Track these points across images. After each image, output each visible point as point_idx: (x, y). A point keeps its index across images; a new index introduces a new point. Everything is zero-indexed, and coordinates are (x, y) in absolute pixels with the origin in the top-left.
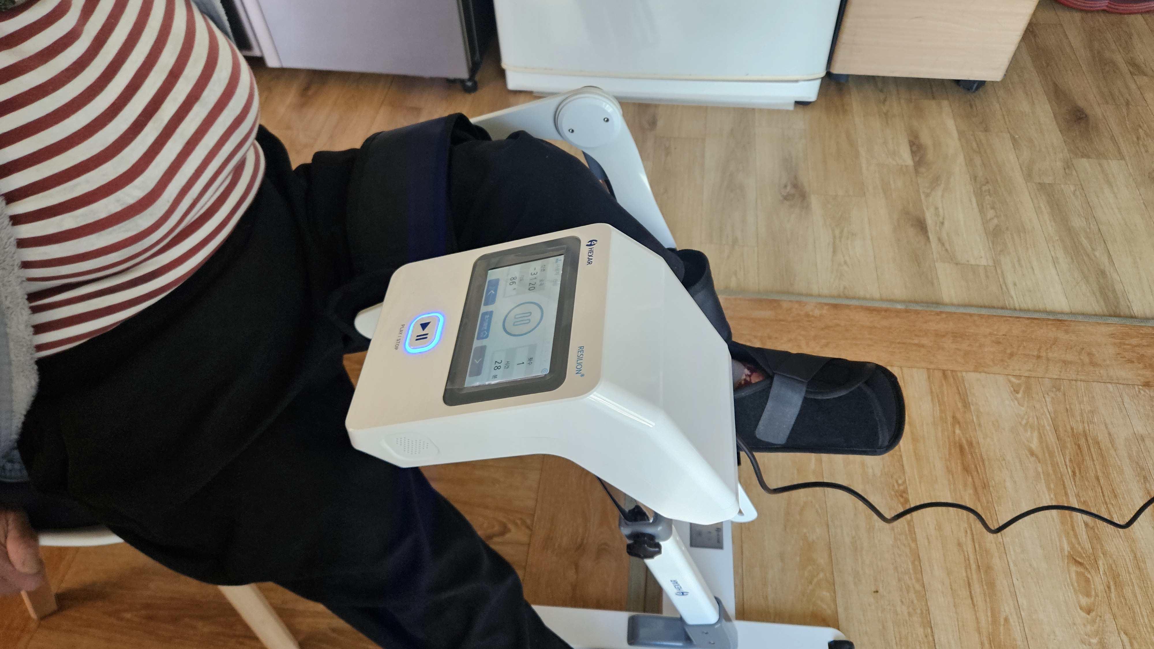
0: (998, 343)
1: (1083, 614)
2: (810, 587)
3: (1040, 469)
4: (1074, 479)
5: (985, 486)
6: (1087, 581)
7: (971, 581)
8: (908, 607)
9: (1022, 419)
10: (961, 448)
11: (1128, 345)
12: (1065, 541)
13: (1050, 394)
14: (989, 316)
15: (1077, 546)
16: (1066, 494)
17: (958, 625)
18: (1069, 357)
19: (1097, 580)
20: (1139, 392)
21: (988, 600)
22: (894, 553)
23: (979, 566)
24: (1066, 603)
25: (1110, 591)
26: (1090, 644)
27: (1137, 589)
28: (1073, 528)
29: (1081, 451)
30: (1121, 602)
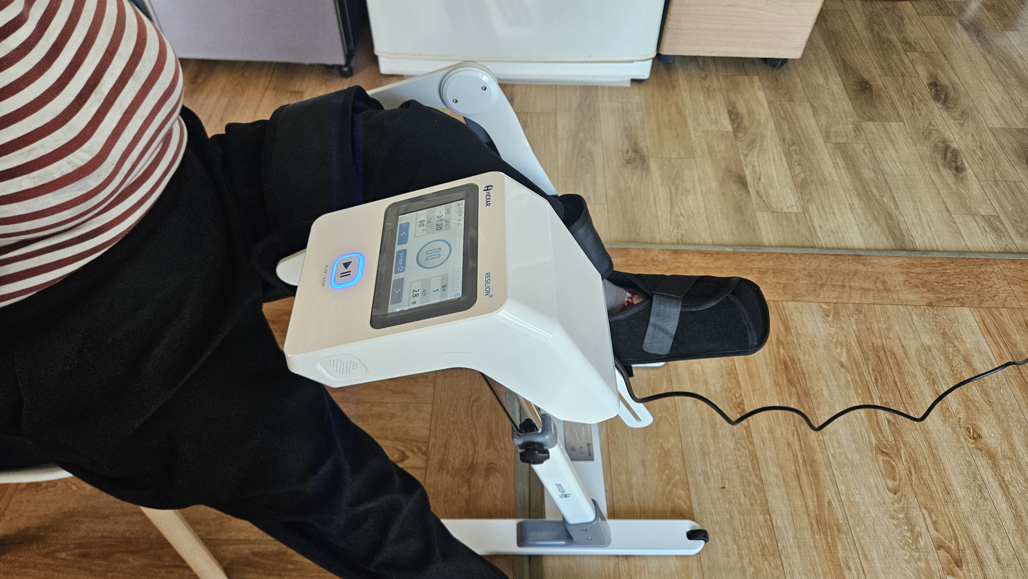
0: (811, 276)
1: (891, 495)
2: (669, 488)
3: (849, 378)
4: (877, 385)
5: (807, 395)
6: (893, 467)
7: (799, 474)
8: (750, 499)
9: (833, 338)
10: (786, 365)
11: (913, 273)
12: (872, 436)
13: (854, 316)
14: (802, 255)
15: (882, 439)
16: (871, 397)
17: (791, 511)
18: (868, 285)
19: (900, 466)
20: (925, 311)
21: (814, 488)
22: (736, 455)
23: (805, 461)
24: (876, 486)
25: (911, 475)
26: (898, 519)
27: (932, 471)
28: (878, 424)
29: (881, 362)
30: (920, 482)
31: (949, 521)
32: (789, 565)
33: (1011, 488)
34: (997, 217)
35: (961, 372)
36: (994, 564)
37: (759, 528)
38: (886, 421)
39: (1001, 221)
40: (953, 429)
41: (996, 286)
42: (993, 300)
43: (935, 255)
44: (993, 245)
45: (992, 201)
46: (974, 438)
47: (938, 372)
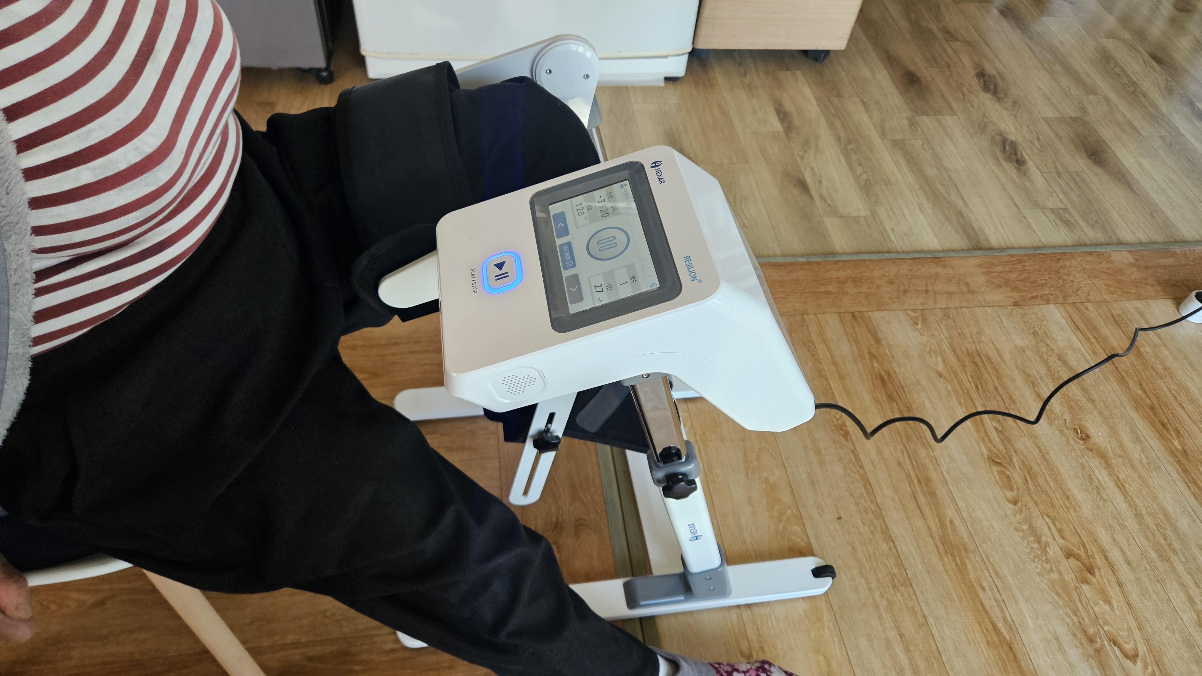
0: (891, 283)
1: (1012, 506)
2: (782, 525)
3: (949, 388)
4: (978, 393)
6: (1008, 477)
7: (916, 494)
8: (870, 527)
9: (926, 346)
10: (882, 380)
11: (995, 272)
12: (983, 447)
13: (943, 321)
14: (879, 261)
15: (993, 449)
16: (975, 406)
17: (914, 534)
18: (952, 288)
19: (1016, 475)
20: (1012, 311)
21: (933, 508)
22: (847, 482)
23: (920, 481)
24: (996, 499)
25: (1028, 483)
26: (1022, 531)
27: (1048, 477)
28: (986, 433)
29: (979, 369)
30: (1038, 490)
31: (1074, 528)
32: (922, 593)
33: (1127, 486)
34: (1065, 210)
35: (1058, 372)
36: (1125, 566)
37: (885, 557)
38: (994, 429)
39: (1069, 213)
40: (1061, 432)
41: (1078, 280)
42: (1077, 295)
43: (1013, 252)
44: (1066, 238)
45: (1058, 194)
46: (1083, 439)
47: (1035, 373)
